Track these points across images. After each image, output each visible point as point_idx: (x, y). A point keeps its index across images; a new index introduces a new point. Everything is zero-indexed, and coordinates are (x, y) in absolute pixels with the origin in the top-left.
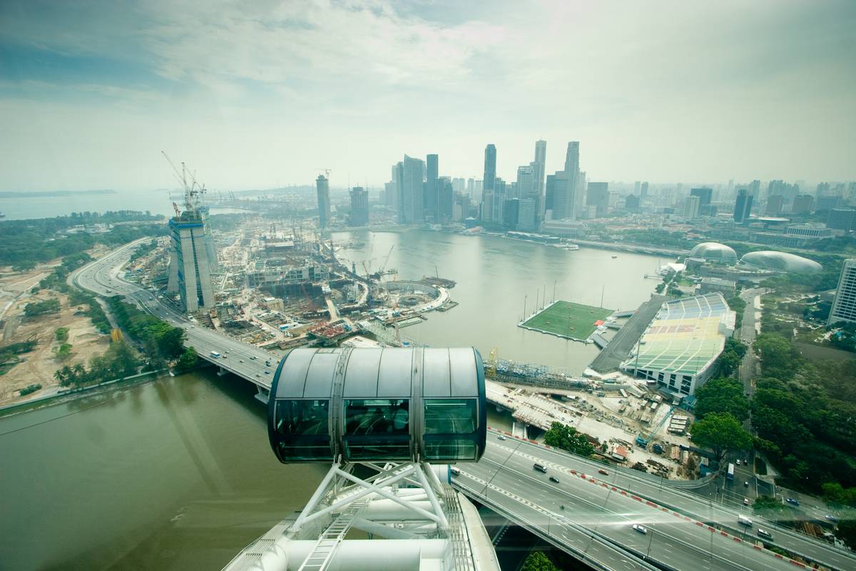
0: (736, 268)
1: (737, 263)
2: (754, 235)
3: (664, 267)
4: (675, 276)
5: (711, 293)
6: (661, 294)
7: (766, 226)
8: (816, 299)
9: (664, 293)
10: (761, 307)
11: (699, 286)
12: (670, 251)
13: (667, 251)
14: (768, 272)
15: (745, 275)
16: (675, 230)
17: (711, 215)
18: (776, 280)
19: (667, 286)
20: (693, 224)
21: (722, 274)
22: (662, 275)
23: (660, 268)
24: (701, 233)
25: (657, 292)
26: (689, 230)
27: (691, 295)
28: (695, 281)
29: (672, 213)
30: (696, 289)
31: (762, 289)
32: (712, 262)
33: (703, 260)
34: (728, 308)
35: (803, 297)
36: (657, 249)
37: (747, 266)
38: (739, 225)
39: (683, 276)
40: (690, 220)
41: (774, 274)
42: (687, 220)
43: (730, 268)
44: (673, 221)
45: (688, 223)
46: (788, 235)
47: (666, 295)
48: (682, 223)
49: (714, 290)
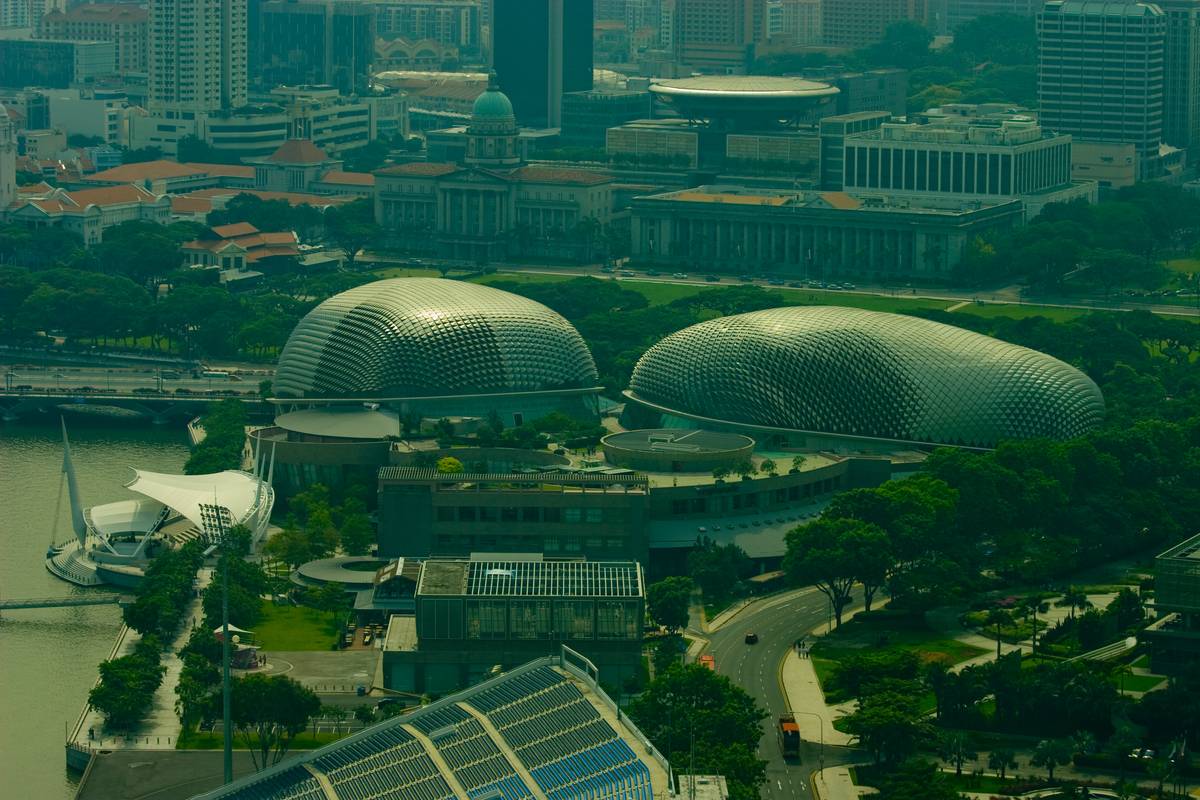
0: (611, 460)
1: (611, 424)
2: (653, 213)
3: (110, 515)
4: (205, 577)
5: (500, 676)
6: (149, 743)
7: (711, 142)
8: (1127, 615)
9: (164, 732)
10: (838, 725)
11: (402, 634)
12: (124, 384)
13: (96, 380)
14: (813, 463)
15: (681, 505)
16: (117, 212)
17: (341, 84)
18: (876, 511)
19: (174, 669)
20: (232, 158)
21: (531, 514)
22: (107, 581)
23: (82, 531)
24: (303, 220)
25: (111, 728)
26: (220, 199)
27: (365, 716)
28: (364, 602)
29: (63, 80)
30: (391, 660)
31: (807, 596)
32: (446, 434)
33: (381, 425)
34: (657, 768)
35: (1055, 615)
36: (23, 378)
37: (674, 436)
38: (544, 149)
39: (271, 567)
40: (201, 125)
41: (855, 473)
42: (185, 129)
43: (575, 462)
44: (77, 141)
45: (192, 150)
46: (846, 199)
47: (185, 738)
48: (151, 154)
49: (512, 648)
